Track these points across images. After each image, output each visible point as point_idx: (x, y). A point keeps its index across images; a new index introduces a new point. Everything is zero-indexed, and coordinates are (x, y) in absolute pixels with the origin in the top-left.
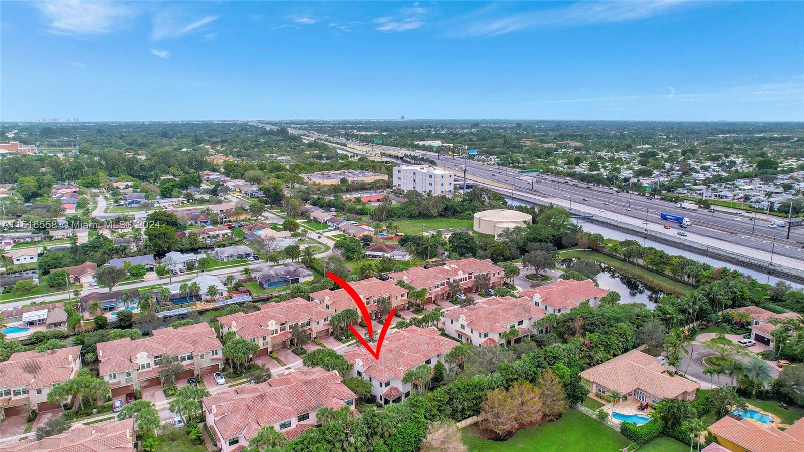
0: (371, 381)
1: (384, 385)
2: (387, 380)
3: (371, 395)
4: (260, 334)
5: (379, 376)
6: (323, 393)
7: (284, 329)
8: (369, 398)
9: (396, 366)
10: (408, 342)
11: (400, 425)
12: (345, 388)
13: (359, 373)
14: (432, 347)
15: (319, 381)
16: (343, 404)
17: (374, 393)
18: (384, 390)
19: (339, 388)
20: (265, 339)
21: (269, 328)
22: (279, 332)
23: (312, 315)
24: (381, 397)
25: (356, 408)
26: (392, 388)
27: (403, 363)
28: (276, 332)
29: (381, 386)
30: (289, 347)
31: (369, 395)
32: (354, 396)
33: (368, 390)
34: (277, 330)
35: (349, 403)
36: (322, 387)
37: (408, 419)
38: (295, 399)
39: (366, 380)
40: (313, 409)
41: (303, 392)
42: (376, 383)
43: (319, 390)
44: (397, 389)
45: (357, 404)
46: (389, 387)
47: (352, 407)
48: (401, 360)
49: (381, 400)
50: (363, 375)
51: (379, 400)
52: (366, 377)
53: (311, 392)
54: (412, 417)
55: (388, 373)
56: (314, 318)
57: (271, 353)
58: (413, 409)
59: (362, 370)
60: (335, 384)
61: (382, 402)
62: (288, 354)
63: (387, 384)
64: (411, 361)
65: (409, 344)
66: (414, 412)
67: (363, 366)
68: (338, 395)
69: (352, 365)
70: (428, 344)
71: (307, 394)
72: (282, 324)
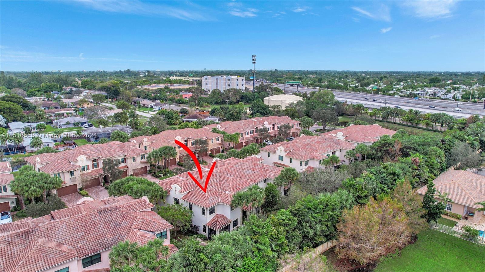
0: (191, 208)
1: (207, 212)
2: (212, 206)
3: (191, 226)
4: (66, 169)
5: (201, 202)
6: (124, 224)
7: (97, 166)
8: (188, 230)
9: (220, 190)
10: (232, 167)
11: (238, 263)
12: (158, 218)
13: (177, 201)
14: (257, 172)
15: (121, 209)
16: (152, 237)
17: (195, 223)
18: (208, 219)
19: (148, 218)
20: (72, 174)
21: (78, 164)
22: (91, 169)
23: (128, 153)
24: (204, 227)
25: (172, 242)
26: (218, 216)
27: (229, 187)
28: (88, 168)
29: (204, 213)
30: (102, 184)
31: (189, 226)
32: (168, 227)
33: (187, 219)
34: (88, 166)
35: (163, 236)
36: (124, 217)
37: (249, 254)
38: (81, 234)
39: (185, 208)
40: (107, 247)
41: (95, 224)
42: (198, 211)
43: (118, 220)
44: (223, 216)
45: (173, 238)
46: (213, 215)
47: (167, 242)
48: (226, 185)
49: (205, 231)
50: (181, 202)
51: (201, 232)
52: (185, 205)
53: (107, 223)
54: (254, 249)
55: (211, 197)
56: (130, 155)
57: (81, 189)
58: (254, 238)
59: (179, 196)
60: (143, 213)
61: (206, 234)
62: (101, 191)
63: (212, 211)
64: (238, 184)
65: (233, 169)
66: (256, 242)
67: (181, 192)
68: (147, 227)
69: (168, 192)
70: (253, 170)
71: (100, 227)
72: (95, 161)
